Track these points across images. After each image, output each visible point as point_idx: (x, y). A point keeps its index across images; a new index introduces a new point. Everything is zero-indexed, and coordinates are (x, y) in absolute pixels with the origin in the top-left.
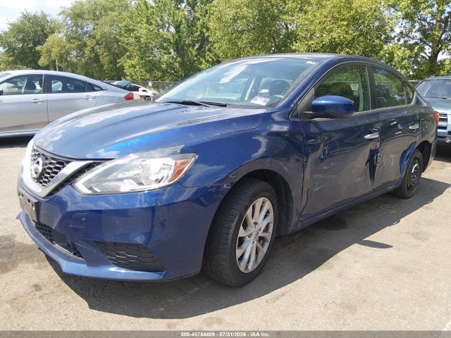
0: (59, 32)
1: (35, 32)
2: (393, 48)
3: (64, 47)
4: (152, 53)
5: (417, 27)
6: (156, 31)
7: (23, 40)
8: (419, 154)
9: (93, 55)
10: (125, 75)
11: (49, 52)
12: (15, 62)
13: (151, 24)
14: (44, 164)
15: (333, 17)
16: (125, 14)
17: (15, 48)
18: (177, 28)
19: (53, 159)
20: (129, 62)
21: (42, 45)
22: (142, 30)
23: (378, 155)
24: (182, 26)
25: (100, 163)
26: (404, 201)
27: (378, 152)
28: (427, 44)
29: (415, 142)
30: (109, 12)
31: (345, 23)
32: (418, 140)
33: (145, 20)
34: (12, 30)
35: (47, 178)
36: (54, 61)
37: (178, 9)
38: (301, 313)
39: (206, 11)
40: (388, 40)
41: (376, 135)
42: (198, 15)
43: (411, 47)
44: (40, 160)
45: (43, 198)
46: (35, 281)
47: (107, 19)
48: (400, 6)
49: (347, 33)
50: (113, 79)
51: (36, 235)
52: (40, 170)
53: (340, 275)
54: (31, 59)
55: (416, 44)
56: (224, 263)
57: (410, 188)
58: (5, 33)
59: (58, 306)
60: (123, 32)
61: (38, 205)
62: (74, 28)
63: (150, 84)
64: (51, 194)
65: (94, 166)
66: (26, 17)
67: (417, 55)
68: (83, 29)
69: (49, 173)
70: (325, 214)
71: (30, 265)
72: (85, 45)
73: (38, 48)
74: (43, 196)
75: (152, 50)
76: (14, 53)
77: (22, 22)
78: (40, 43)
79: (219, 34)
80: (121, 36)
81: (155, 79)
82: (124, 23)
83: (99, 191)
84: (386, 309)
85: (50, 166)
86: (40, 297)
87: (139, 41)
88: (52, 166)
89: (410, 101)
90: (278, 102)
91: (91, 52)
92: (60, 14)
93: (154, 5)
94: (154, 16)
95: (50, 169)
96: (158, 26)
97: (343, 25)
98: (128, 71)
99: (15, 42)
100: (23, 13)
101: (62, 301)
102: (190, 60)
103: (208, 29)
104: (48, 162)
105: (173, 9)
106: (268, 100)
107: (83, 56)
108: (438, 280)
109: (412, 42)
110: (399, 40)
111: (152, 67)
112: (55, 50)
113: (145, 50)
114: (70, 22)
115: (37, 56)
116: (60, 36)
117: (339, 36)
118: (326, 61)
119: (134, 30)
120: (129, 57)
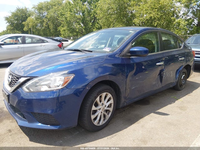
0: (33, 16)
1: (22, 16)
2: (180, 20)
3: (35, 22)
4: (72, 25)
5: (191, 11)
6: (74, 15)
7: (17, 20)
8: (185, 70)
9: (47, 26)
10: (60, 35)
11: (28, 25)
12: (13, 29)
13: (72, 12)
14: (12, 78)
15: (151, 7)
16: (60, 8)
17: (13, 23)
18: (83, 13)
19: (15, 76)
20: (63, 29)
21: (25, 21)
22: (68, 14)
23: (164, 71)
24: (85, 12)
25: (33, 79)
26: (178, 92)
27: (164, 70)
28: (196, 19)
29: (183, 66)
30: (54, 7)
31: (157, 10)
32: (184, 64)
33: (69, 10)
34: (12, 16)
35: (12, 84)
36: (30, 29)
37: (84, 5)
38: (122, 144)
39: (96, 5)
40: (177, 17)
41: (162, 63)
42: (92, 7)
43: (188, 20)
44: (10, 76)
45: (11, 93)
46: (9, 128)
47: (53, 9)
48: (182, 2)
49: (158, 14)
50: (55, 36)
51: (9, 109)
52: (10, 81)
53: (142, 126)
54: (20, 28)
55: (190, 19)
56: (85, 121)
57: (181, 86)
58: (10, 17)
59: (17, 140)
60: (60, 16)
61: (8, 96)
62: (39, 14)
63: (72, 38)
64: (13, 91)
65: (30, 80)
66: (18, 10)
67: (191, 23)
68: (42, 14)
69: (13, 82)
70: (137, 99)
71: (8, 121)
72: (44, 21)
73: (24, 23)
74: (11, 92)
75: (73, 23)
76: (13, 25)
77: (17, 12)
78: (24, 20)
79: (101, 16)
80: (59, 17)
81: (74, 36)
82: (60, 12)
83: (32, 90)
84: (161, 142)
85: (14, 79)
86: (10, 135)
87: (67, 19)
88: (15, 79)
89: (180, 47)
90: (115, 50)
91: (46, 24)
92: (32, 8)
93: (73, 3)
94: (73, 8)
95: (14, 80)
96: (75, 12)
97: (156, 11)
98: (62, 33)
99: (14, 21)
100: (17, 8)
101: (20, 137)
102: (89, 28)
103: (96, 14)
104: (13, 77)
105: (81, 5)
106: (110, 49)
107: (43, 26)
108: (187, 129)
109: (189, 18)
110: (183, 17)
111: (72, 31)
112: (31, 24)
113: (69, 23)
114: (37, 11)
115: (23, 26)
116: (33, 17)
117: (154, 16)
118: (138, 31)
119: (64, 15)
120: (63, 27)
